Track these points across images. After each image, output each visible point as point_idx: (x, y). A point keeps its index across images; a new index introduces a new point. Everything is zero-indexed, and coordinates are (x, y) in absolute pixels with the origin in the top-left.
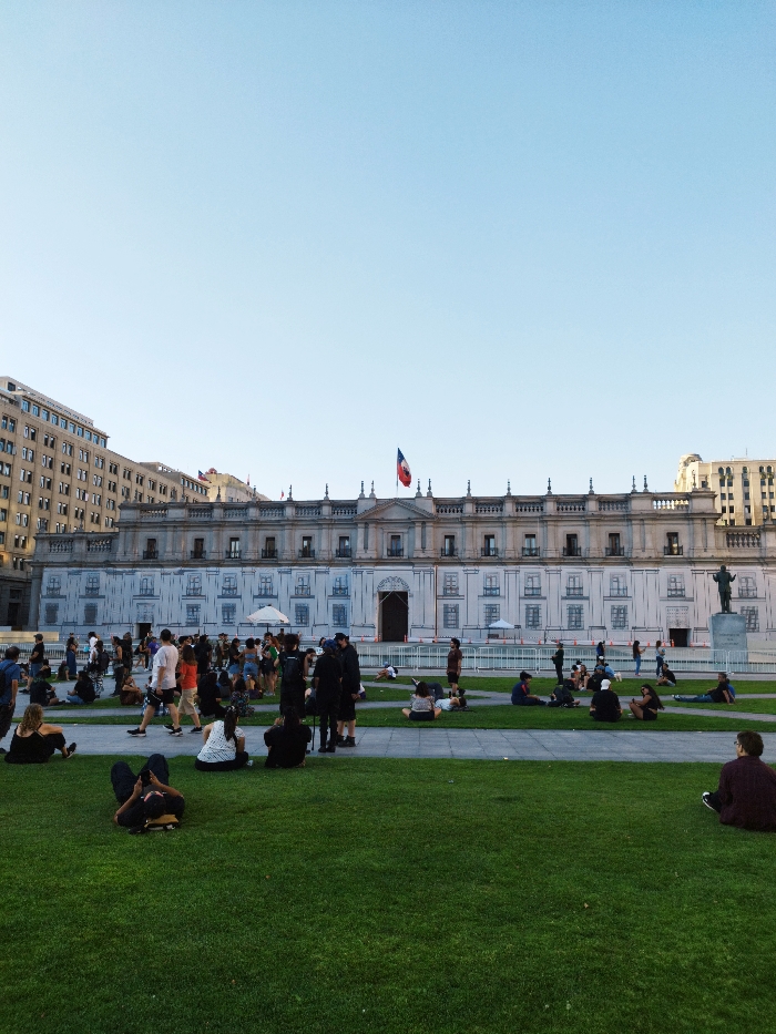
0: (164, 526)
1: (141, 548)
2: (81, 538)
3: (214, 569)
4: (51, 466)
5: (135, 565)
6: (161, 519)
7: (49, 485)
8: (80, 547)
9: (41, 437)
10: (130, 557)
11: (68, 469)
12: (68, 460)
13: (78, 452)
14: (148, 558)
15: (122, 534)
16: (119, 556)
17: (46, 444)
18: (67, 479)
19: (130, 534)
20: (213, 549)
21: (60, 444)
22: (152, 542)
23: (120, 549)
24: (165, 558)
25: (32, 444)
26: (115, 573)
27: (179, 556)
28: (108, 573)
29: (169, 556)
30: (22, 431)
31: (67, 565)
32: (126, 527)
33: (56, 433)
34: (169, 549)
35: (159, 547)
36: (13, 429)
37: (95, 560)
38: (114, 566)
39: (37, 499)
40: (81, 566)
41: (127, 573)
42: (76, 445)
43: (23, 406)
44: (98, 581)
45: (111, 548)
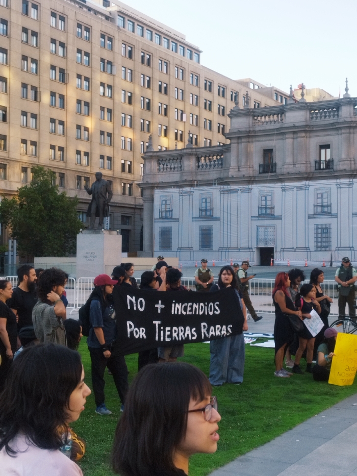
0: (281, 132)
1: (257, 160)
2: (191, 154)
3: (347, 181)
4: (149, 87)
5: (251, 181)
6: (277, 126)
7: (149, 106)
8: (189, 164)
9: (138, 55)
10: (245, 172)
11: (166, 88)
12: (165, 78)
13: (173, 70)
14: (264, 172)
15: (234, 146)
16: (232, 172)
17: (143, 62)
18: (164, 99)
19: (243, 145)
20: (343, 156)
21: (156, 62)
22: (268, 153)
23: (233, 163)
24: (285, 171)
25: (129, 63)
26: (229, 192)
27: (301, 168)
28: (223, 192)
29: (290, 169)
30: (120, 48)
31: (176, 185)
32: (239, 138)
33: (151, 50)
34: (289, 160)
35: (278, 158)
36: (111, 47)
37: (206, 177)
38: (227, 183)
39: (138, 122)
40: (191, 186)
41: (243, 191)
42: (171, 62)
43: (119, 21)
44: (211, 202)
45: (222, 164)
